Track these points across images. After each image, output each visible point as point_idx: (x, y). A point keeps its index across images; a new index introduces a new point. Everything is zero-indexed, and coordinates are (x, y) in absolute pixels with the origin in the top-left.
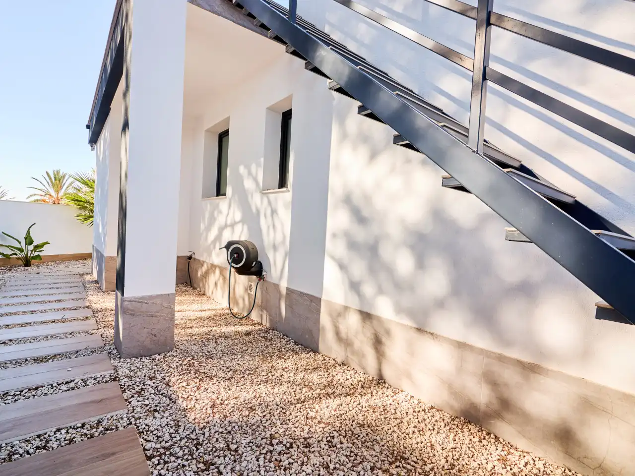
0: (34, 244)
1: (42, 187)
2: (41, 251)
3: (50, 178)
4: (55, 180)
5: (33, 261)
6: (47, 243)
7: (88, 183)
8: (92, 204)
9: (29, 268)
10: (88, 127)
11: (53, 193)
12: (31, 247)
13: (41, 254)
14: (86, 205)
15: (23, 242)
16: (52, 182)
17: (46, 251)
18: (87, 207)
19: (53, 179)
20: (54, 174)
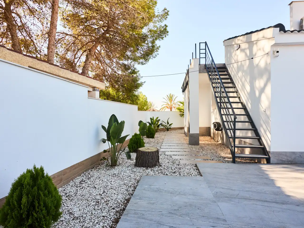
0: (169, 124)
1: (166, 101)
2: (171, 126)
3: (168, 97)
4: (170, 98)
5: (169, 129)
6: (172, 124)
7: (182, 103)
8: (183, 110)
9: (168, 131)
10: (182, 88)
11: (170, 103)
12: (168, 125)
13: (171, 127)
14: (182, 110)
15: (167, 123)
16: (169, 99)
17: (172, 126)
18: (182, 111)
19: (169, 97)
20: (169, 95)
